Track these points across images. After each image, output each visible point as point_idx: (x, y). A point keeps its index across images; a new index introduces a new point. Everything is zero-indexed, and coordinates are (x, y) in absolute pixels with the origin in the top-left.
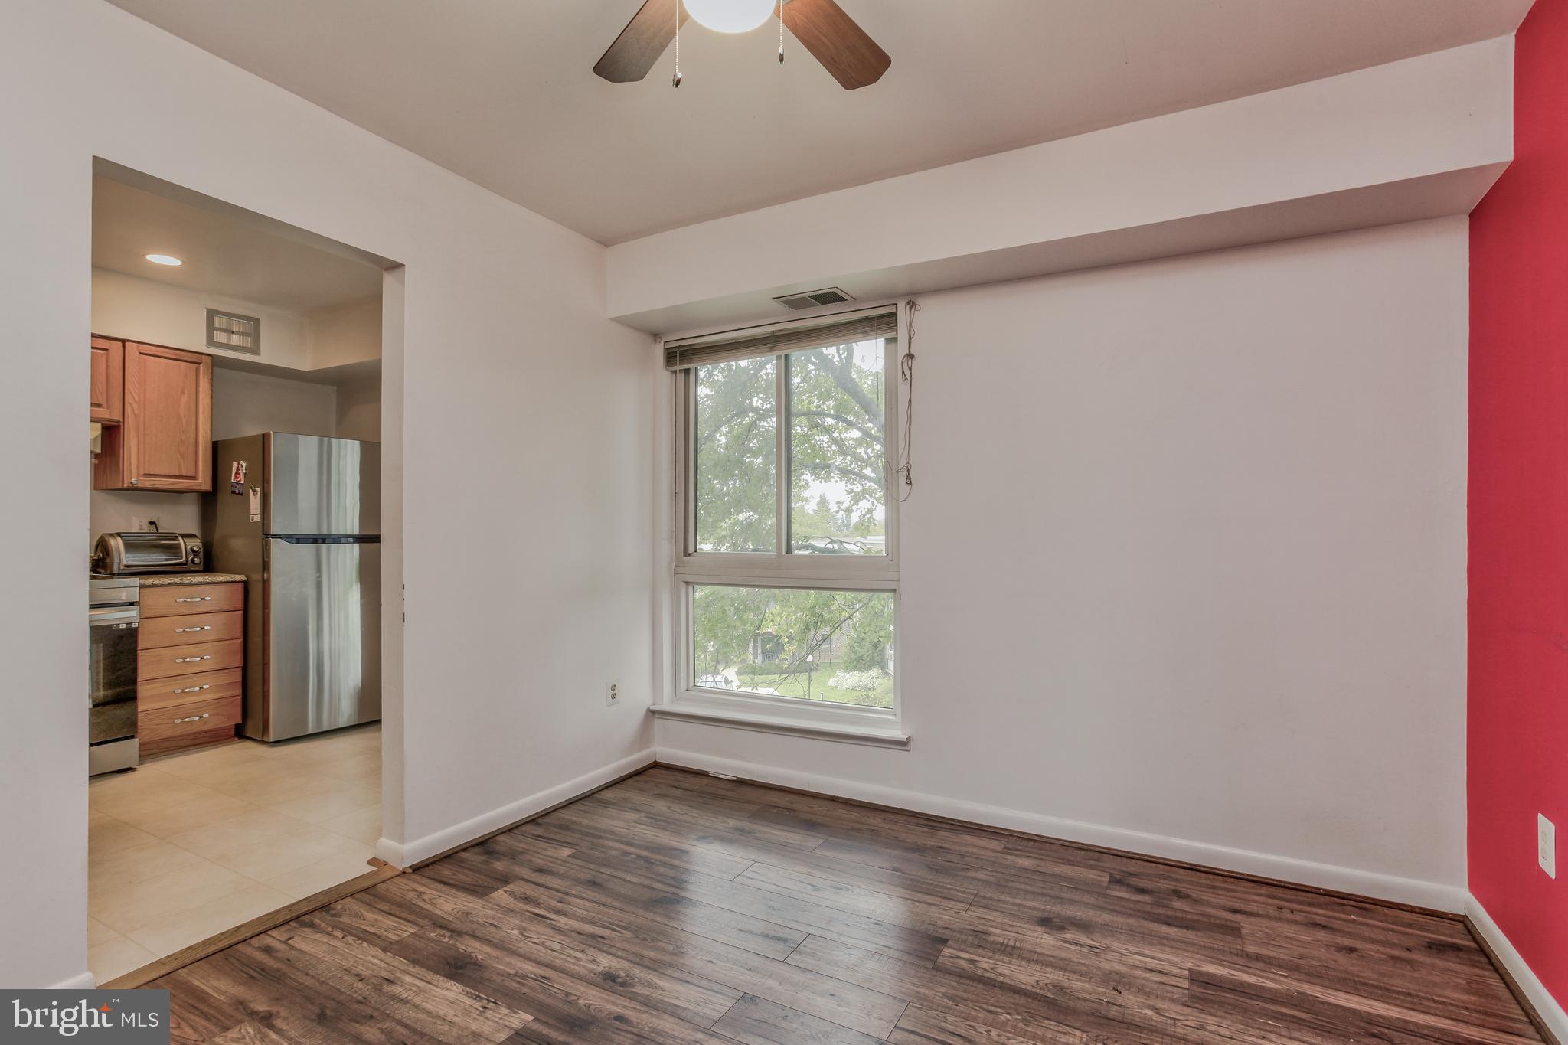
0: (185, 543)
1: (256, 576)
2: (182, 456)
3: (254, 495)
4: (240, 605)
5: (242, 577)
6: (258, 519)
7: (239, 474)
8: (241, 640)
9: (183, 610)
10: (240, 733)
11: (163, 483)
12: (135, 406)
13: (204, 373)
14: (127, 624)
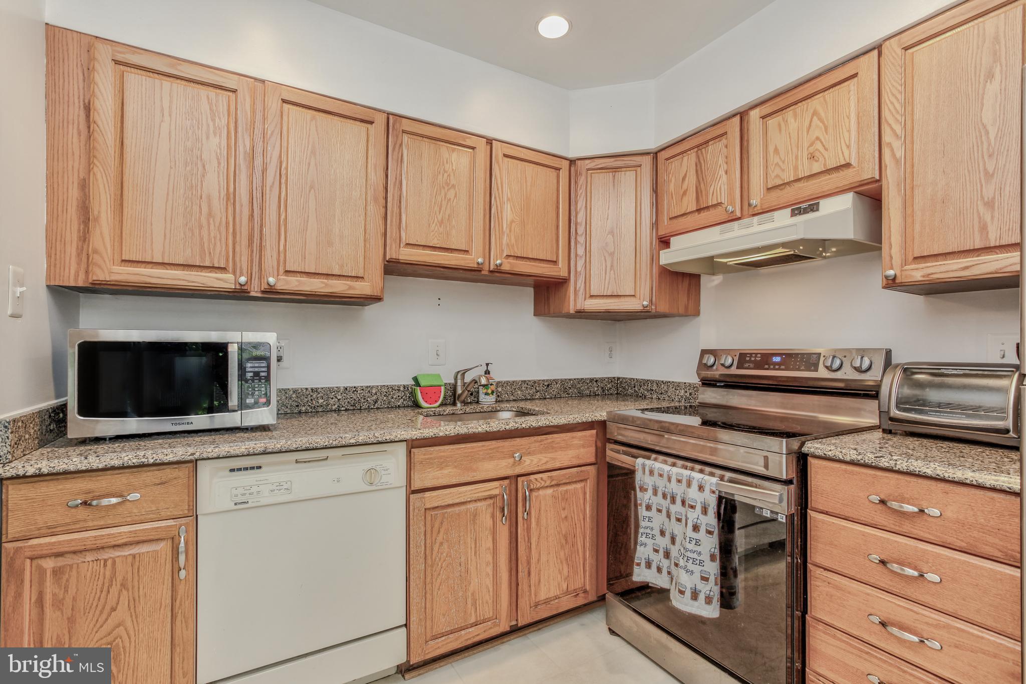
4: (1017, 555)
5: (1014, 483)
9: (881, 520)
11: (950, 267)
14: (772, 512)
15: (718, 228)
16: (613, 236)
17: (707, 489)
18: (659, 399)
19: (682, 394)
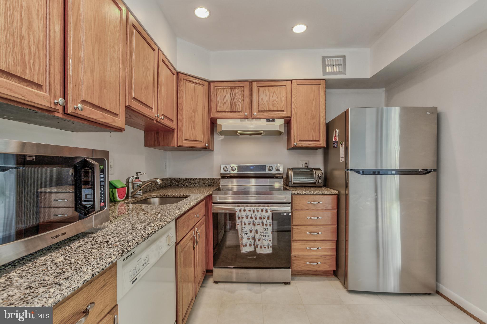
0: (316, 173)
1: (343, 192)
2: (314, 130)
3: (342, 147)
4: (335, 207)
5: (336, 192)
6: (343, 160)
7: (336, 137)
8: (336, 226)
9: (310, 208)
10: (335, 274)
11: (306, 144)
12: (296, 109)
13: (322, 89)
14: (287, 213)
15: (239, 120)
16: (194, 113)
17: (269, 211)
18: (194, 186)
19: (207, 183)
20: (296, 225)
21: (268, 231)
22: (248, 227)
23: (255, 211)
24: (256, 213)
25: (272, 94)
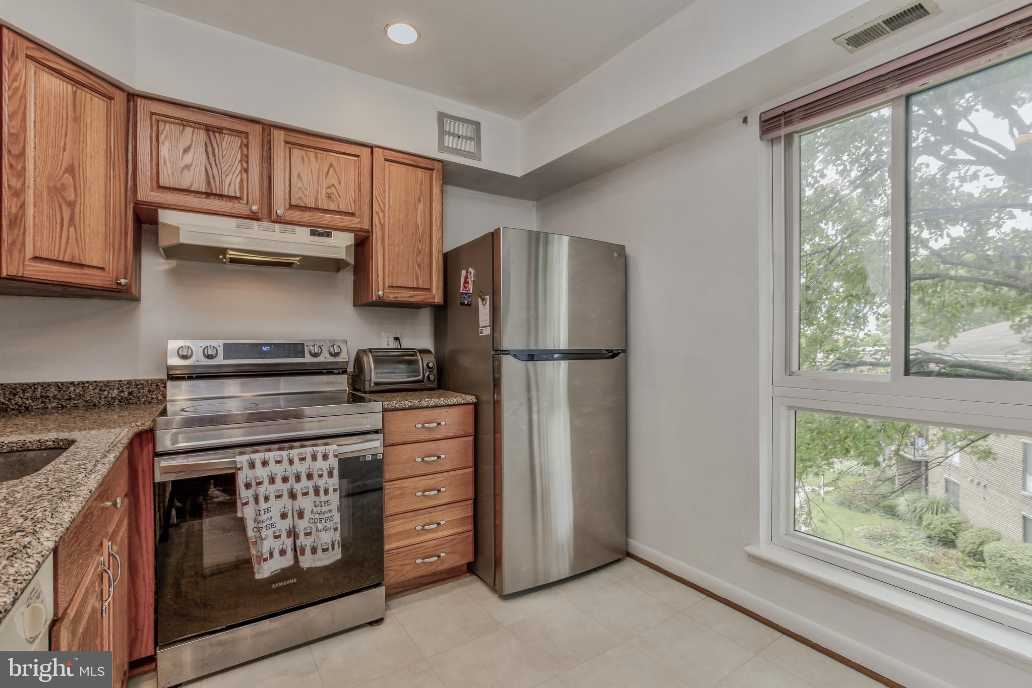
0: (422, 358)
1: (487, 397)
2: (419, 266)
3: (484, 305)
4: (471, 430)
5: (471, 399)
6: (487, 331)
7: (468, 283)
8: (472, 470)
9: (422, 437)
10: (471, 569)
11: (404, 295)
12: (381, 214)
13: (436, 180)
14: (372, 455)
15: (234, 221)
20: (391, 481)
21: (330, 507)
22: (276, 507)
23: (296, 460)
24: (299, 467)
25: (325, 169)
